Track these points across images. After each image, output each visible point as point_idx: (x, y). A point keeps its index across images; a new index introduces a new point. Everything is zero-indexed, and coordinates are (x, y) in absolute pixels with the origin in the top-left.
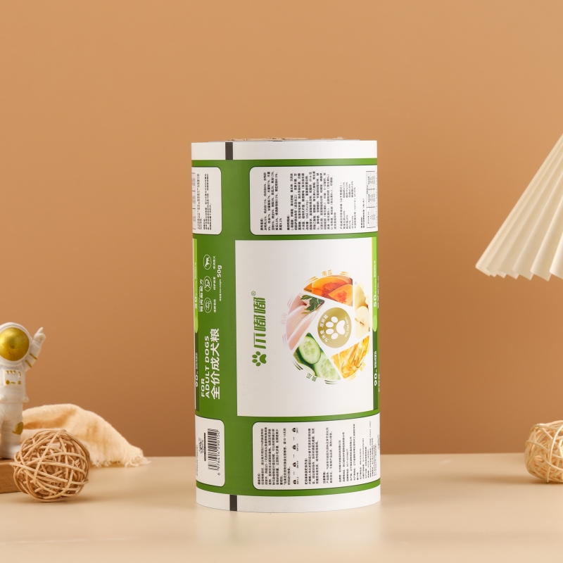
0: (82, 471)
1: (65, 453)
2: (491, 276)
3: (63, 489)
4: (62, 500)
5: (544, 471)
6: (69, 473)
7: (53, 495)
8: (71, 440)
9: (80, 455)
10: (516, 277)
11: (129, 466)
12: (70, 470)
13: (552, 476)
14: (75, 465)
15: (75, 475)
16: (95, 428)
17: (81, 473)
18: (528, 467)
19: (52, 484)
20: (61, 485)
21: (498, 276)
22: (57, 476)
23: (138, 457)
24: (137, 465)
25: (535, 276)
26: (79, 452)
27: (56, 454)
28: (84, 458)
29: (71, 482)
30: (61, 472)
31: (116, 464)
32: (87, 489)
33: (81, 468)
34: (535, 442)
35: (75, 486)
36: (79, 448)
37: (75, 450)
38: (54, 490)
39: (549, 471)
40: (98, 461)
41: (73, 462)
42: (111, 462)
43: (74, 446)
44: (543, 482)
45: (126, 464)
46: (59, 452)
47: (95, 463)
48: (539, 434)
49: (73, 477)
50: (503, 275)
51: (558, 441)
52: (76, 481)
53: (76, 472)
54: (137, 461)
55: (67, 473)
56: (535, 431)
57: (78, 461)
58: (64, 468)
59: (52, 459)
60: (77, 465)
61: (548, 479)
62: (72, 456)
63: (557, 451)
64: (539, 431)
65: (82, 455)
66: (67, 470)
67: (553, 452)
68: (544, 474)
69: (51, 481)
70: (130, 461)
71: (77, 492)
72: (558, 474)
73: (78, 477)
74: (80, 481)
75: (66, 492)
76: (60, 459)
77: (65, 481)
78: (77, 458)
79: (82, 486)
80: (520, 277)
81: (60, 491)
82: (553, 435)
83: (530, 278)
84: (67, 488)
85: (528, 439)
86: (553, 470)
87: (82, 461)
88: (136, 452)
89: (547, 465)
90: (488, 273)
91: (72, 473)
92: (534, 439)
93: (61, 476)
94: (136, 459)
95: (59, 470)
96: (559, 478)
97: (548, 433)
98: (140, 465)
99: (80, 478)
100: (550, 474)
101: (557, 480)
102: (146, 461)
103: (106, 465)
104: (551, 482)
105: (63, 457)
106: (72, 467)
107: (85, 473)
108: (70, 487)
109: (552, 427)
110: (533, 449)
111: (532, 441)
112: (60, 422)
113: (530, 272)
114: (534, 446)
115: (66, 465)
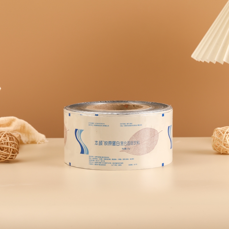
0: (16, 149)
1: (9, 141)
3: (8, 157)
4: (7, 162)
5: (219, 149)
6: (10, 150)
7: (3, 159)
8: (11, 135)
9: (15, 142)
10: (208, 62)
11: (39, 143)
13: (223, 151)
14: (13, 147)
15: (13, 151)
16: (24, 127)
18: (213, 146)
19: (3, 155)
20: (8, 155)
21: (200, 61)
22: (5, 151)
23: (43, 139)
24: (43, 143)
25: (217, 62)
26: (15, 140)
27: (5, 142)
29: (11, 154)
30: (7, 149)
31: (33, 142)
32: (19, 156)
33: (15, 148)
34: (216, 136)
35: (13, 156)
36: (14, 138)
38: (4, 157)
39: (222, 149)
40: (25, 141)
41: (12, 145)
42: (31, 141)
43: (12, 138)
44: (219, 153)
45: (38, 143)
46: (6, 141)
47: (24, 142)
48: (218, 132)
49: (12, 152)
50: (203, 61)
51: (226, 136)
52: (13, 153)
53: (13, 149)
54: (43, 141)
55: (9, 150)
56: (216, 131)
57: (14, 144)
58: (8, 148)
59: (2, 144)
60: (14, 146)
61: (222, 153)
62: (11, 143)
63: (225, 140)
64: (218, 131)
66: (9, 149)
67: (224, 141)
68: (220, 150)
69: (2, 154)
70: (40, 141)
71: (14, 158)
72: (226, 150)
73: (14, 151)
74: (15, 153)
75: (9, 158)
76: (6, 143)
77: (9, 153)
78: (14, 143)
79: (16, 156)
80: (210, 62)
81: (6, 158)
82: (224, 133)
83: (215, 63)
84: (9, 157)
85: (212, 135)
86: (223, 148)
87: (16, 145)
89: (221, 146)
90: (197, 60)
91: (12, 150)
92: (215, 135)
93: (7, 151)
94: (42, 140)
95: (6, 149)
96: (226, 152)
97: (221, 132)
98: (44, 143)
99: (15, 152)
100: (223, 150)
101: (226, 153)
102: (47, 140)
103: (29, 143)
104: (223, 154)
105: (7, 143)
106: (11, 147)
107: (17, 150)
108: (11, 156)
109: (223, 130)
110: (215, 139)
111: (214, 136)
112: (9, 124)
113: (215, 61)
114: (215, 138)
115: (9, 146)
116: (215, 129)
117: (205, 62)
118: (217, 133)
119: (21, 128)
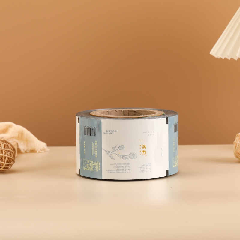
1: (3, 149)
2: (217, 58)
3: (2, 167)
6: (5, 159)
8: (6, 142)
9: (10, 150)
10: (229, 59)
11: (39, 152)
12: (5, 157)
14: (8, 155)
15: (8, 159)
16: (22, 134)
17: (11, 158)
18: (235, 154)
20: (2, 165)
21: (220, 58)
23: (44, 148)
24: (43, 151)
26: (10, 148)
28: (13, 151)
29: (6, 163)
31: (33, 151)
32: (15, 166)
33: (11, 156)
34: (238, 142)
35: (8, 165)
36: (9, 146)
37: (8, 147)
40: (24, 150)
41: (7, 153)
42: (30, 150)
43: (7, 145)
45: (38, 151)
49: (7, 161)
50: (223, 58)
52: (8, 163)
53: (8, 158)
54: (44, 149)
55: (4, 159)
56: (238, 136)
57: (9, 153)
58: (2, 156)
60: (9, 155)
62: (6, 150)
65: (12, 150)
66: (4, 157)
70: (40, 150)
71: (9, 168)
73: (9, 161)
74: (10, 163)
75: (4, 168)
77: (3, 163)
78: (9, 151)
79: (11, 165)
80: (232, 59)
83: (236, 59)
84: (4, 166)
85: (234, 140)
87: (11, 153)
88: (43, 145)
90: (216, 57)
91: (6, 158)
94: (42, 149)
98: (45, 152)
99: (10, 161)
102: (48, 149)
103: (28, 151)
105: (2, 151)
107: (13, 159)
108: (5, 166)
110: (237, 146)
111: (237, 142)
112: (5, 131)
113: (236, 57)
114: (238, 144)
115: (3, 155)
116: (238, 134)
117: (225, 58)
118: (239, 139)
119: (19, 135)
